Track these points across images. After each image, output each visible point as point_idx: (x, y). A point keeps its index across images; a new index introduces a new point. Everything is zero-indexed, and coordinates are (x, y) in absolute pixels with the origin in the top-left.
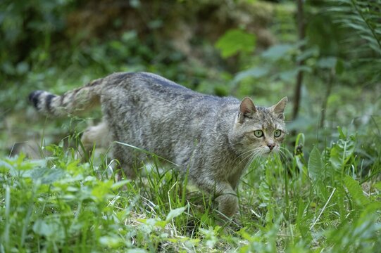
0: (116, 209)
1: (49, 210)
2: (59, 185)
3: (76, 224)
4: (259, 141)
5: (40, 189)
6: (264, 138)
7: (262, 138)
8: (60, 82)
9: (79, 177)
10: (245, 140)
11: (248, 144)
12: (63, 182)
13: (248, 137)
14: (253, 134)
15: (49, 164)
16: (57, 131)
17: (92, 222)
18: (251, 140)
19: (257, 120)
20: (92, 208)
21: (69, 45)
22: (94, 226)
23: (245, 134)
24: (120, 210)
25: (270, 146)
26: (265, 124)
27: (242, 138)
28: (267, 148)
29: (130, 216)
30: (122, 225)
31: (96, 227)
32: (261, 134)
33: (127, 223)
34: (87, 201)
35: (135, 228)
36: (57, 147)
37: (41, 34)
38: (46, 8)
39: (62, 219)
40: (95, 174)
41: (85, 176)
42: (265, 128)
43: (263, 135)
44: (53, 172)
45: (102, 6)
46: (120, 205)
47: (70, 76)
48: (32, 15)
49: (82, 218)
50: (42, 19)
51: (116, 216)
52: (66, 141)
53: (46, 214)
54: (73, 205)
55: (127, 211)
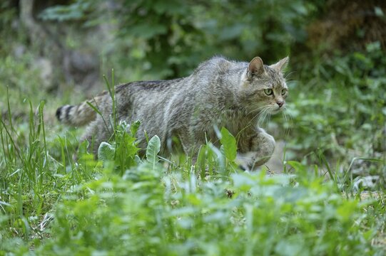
0: (361, 229)
1: (292, 231)
2: (302, 204)
3: (320, 245)
4: (269, 98)
5: (283, 208)
6: (274, 96)
7: (271, 96)
8: (302, 95)
9: (323, 195)
10: (256, 97)
11: (258, 101)
12: (307, 201)
13: (259, 95)
14: (263, 92)
15: (292, 182)
16: (299, 147)
17: (337, 243)
18: (262, 97)
19: (267, 80)
20: (338, 228)
21: (311, 58)
22: (339, 247)
23: (256, 92)
24: (366, 230)
25: (279, 104)
26: (275, 83)
27: (252, 95)
28: (277, 106)
29: (377, 236)
30: (369, 245)
31: (342, 248)
32: (270, 92)
33: (374, 243)
34: (332, 221)
35: (381, 248)
36: (300, 164)
37: (281, 45)
38: (286, 18)
39: (307, 239)
40: (339, 192)
41: (329, 194)
42: (275, 87)
43: (272, 93)
44: (295, 190)
45: (345, 16)
46: (366, 225)
47: (311, 89)
48: (271, 25)
49: (326, 238)
50: (282, 30)
51: (362, 237)
52: (309, 157)
53: (289, 234)
54: (317, 225)
55: (373, 231)
